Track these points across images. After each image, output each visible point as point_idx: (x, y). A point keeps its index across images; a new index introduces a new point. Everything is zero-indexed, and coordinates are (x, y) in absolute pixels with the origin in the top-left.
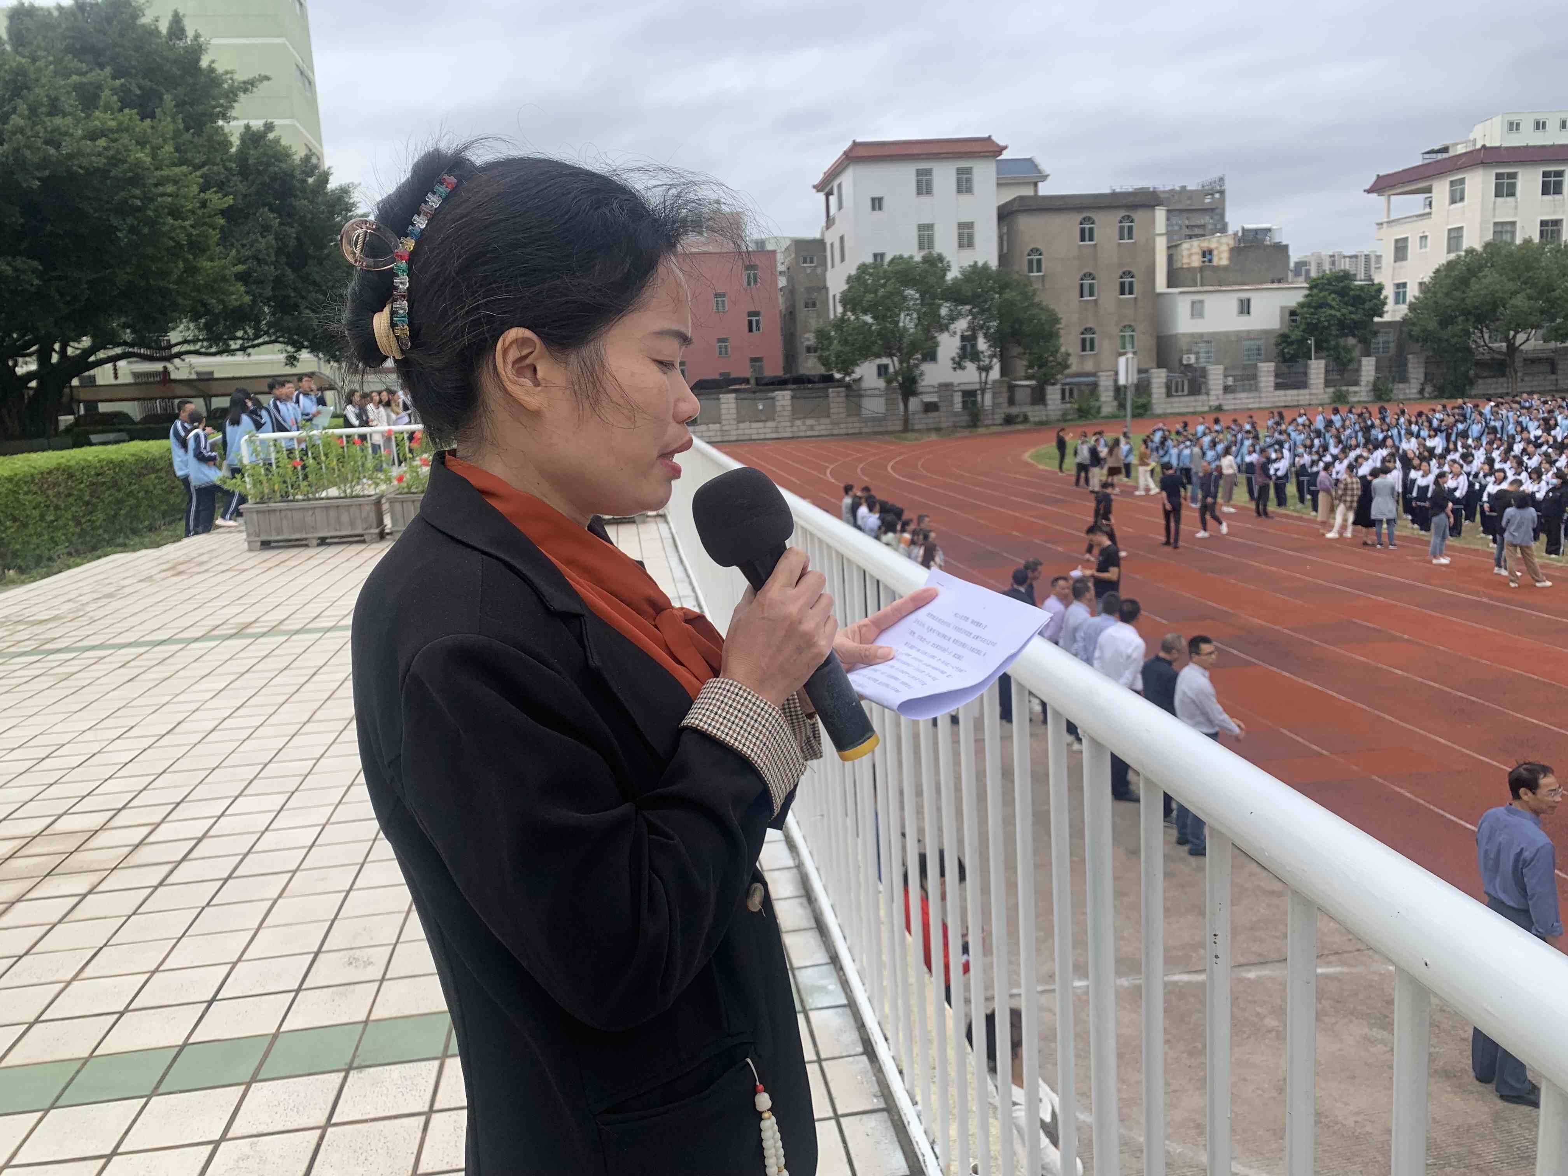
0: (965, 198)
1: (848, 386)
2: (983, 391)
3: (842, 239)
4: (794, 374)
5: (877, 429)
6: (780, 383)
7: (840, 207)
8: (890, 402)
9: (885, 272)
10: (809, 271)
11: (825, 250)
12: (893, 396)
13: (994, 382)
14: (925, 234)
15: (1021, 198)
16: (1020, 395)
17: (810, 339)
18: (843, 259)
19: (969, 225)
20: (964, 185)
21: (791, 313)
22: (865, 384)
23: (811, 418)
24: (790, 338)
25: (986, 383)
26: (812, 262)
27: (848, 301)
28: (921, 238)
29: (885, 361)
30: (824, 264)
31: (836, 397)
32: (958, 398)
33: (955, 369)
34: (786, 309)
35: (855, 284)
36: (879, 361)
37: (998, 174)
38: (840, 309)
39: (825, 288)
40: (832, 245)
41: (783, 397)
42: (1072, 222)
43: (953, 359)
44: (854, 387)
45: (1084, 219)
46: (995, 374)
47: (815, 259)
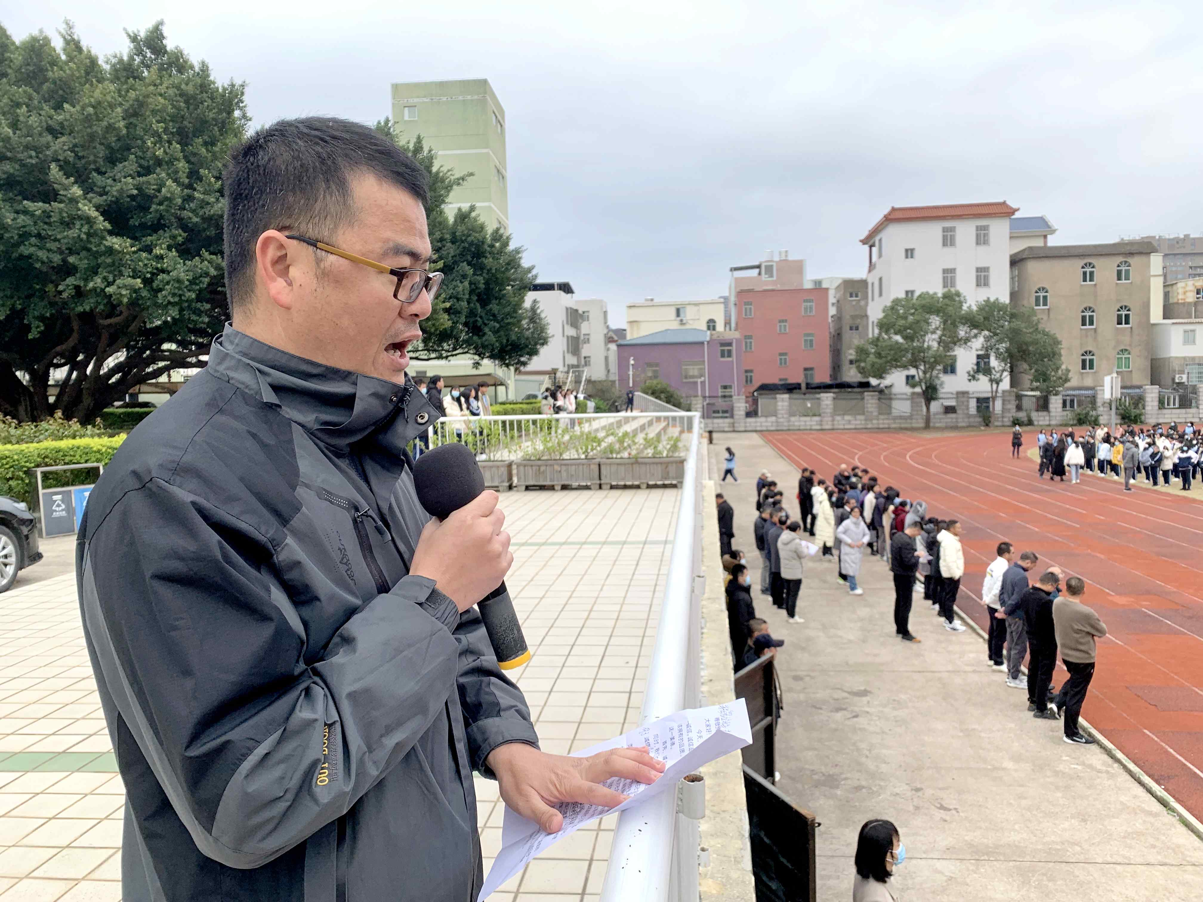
0: (982, 248)
1: (881, 392)
2: (994, 398)
3: (881, 279)
4: (839, 381)
5: (903, 426)
6: (825, 387)
7: (880, 255)
8: (914, 405)
9: (913, 305)
10: (854, 303)
11: (867, 288)
12: (918, 400)
13: (1004, 392)
14: (949, 275)
15: (1030, 248)
16: (1027, 403)
17: (851, 354)
18: (881, 294)
19: (986, 269)
20: (982, 238)
21: (839, 334)
22: (894, 390)
23: (849, 414)
24: (836, 353)
25: (997, 391)
26: (857, 296)
27: (884, 326)
28: (945, 279)
29: (912, 371)
30: (866, 297)
31: (870, 400)
32: (973, 404)
33: (970, 380)
34: (835, 331)
35: (890, 313)
36: (906, 373)
37: (1011, 229)
38: (877, 331)
39: (866, 316)
40: (873, 284)
41: (827, 398)
42: (1076, 267)
43: (968, 373)
44: (886, 391)
45: (1086, 265)
46: (1005, 384)
47: (860, 294)
